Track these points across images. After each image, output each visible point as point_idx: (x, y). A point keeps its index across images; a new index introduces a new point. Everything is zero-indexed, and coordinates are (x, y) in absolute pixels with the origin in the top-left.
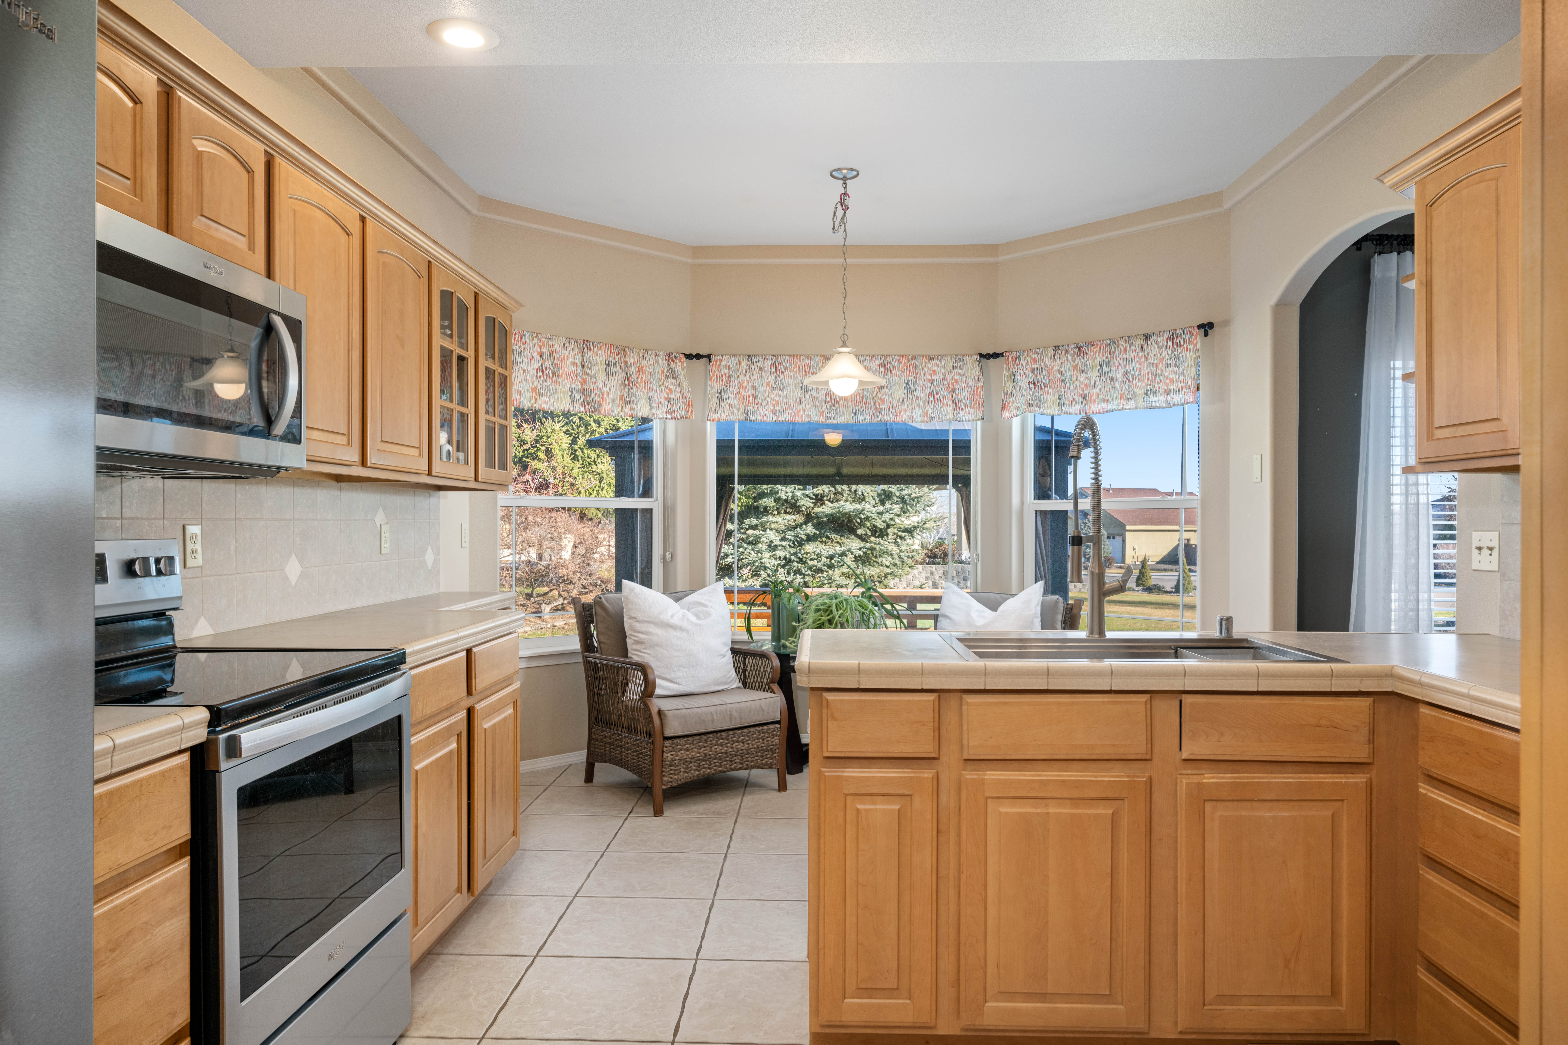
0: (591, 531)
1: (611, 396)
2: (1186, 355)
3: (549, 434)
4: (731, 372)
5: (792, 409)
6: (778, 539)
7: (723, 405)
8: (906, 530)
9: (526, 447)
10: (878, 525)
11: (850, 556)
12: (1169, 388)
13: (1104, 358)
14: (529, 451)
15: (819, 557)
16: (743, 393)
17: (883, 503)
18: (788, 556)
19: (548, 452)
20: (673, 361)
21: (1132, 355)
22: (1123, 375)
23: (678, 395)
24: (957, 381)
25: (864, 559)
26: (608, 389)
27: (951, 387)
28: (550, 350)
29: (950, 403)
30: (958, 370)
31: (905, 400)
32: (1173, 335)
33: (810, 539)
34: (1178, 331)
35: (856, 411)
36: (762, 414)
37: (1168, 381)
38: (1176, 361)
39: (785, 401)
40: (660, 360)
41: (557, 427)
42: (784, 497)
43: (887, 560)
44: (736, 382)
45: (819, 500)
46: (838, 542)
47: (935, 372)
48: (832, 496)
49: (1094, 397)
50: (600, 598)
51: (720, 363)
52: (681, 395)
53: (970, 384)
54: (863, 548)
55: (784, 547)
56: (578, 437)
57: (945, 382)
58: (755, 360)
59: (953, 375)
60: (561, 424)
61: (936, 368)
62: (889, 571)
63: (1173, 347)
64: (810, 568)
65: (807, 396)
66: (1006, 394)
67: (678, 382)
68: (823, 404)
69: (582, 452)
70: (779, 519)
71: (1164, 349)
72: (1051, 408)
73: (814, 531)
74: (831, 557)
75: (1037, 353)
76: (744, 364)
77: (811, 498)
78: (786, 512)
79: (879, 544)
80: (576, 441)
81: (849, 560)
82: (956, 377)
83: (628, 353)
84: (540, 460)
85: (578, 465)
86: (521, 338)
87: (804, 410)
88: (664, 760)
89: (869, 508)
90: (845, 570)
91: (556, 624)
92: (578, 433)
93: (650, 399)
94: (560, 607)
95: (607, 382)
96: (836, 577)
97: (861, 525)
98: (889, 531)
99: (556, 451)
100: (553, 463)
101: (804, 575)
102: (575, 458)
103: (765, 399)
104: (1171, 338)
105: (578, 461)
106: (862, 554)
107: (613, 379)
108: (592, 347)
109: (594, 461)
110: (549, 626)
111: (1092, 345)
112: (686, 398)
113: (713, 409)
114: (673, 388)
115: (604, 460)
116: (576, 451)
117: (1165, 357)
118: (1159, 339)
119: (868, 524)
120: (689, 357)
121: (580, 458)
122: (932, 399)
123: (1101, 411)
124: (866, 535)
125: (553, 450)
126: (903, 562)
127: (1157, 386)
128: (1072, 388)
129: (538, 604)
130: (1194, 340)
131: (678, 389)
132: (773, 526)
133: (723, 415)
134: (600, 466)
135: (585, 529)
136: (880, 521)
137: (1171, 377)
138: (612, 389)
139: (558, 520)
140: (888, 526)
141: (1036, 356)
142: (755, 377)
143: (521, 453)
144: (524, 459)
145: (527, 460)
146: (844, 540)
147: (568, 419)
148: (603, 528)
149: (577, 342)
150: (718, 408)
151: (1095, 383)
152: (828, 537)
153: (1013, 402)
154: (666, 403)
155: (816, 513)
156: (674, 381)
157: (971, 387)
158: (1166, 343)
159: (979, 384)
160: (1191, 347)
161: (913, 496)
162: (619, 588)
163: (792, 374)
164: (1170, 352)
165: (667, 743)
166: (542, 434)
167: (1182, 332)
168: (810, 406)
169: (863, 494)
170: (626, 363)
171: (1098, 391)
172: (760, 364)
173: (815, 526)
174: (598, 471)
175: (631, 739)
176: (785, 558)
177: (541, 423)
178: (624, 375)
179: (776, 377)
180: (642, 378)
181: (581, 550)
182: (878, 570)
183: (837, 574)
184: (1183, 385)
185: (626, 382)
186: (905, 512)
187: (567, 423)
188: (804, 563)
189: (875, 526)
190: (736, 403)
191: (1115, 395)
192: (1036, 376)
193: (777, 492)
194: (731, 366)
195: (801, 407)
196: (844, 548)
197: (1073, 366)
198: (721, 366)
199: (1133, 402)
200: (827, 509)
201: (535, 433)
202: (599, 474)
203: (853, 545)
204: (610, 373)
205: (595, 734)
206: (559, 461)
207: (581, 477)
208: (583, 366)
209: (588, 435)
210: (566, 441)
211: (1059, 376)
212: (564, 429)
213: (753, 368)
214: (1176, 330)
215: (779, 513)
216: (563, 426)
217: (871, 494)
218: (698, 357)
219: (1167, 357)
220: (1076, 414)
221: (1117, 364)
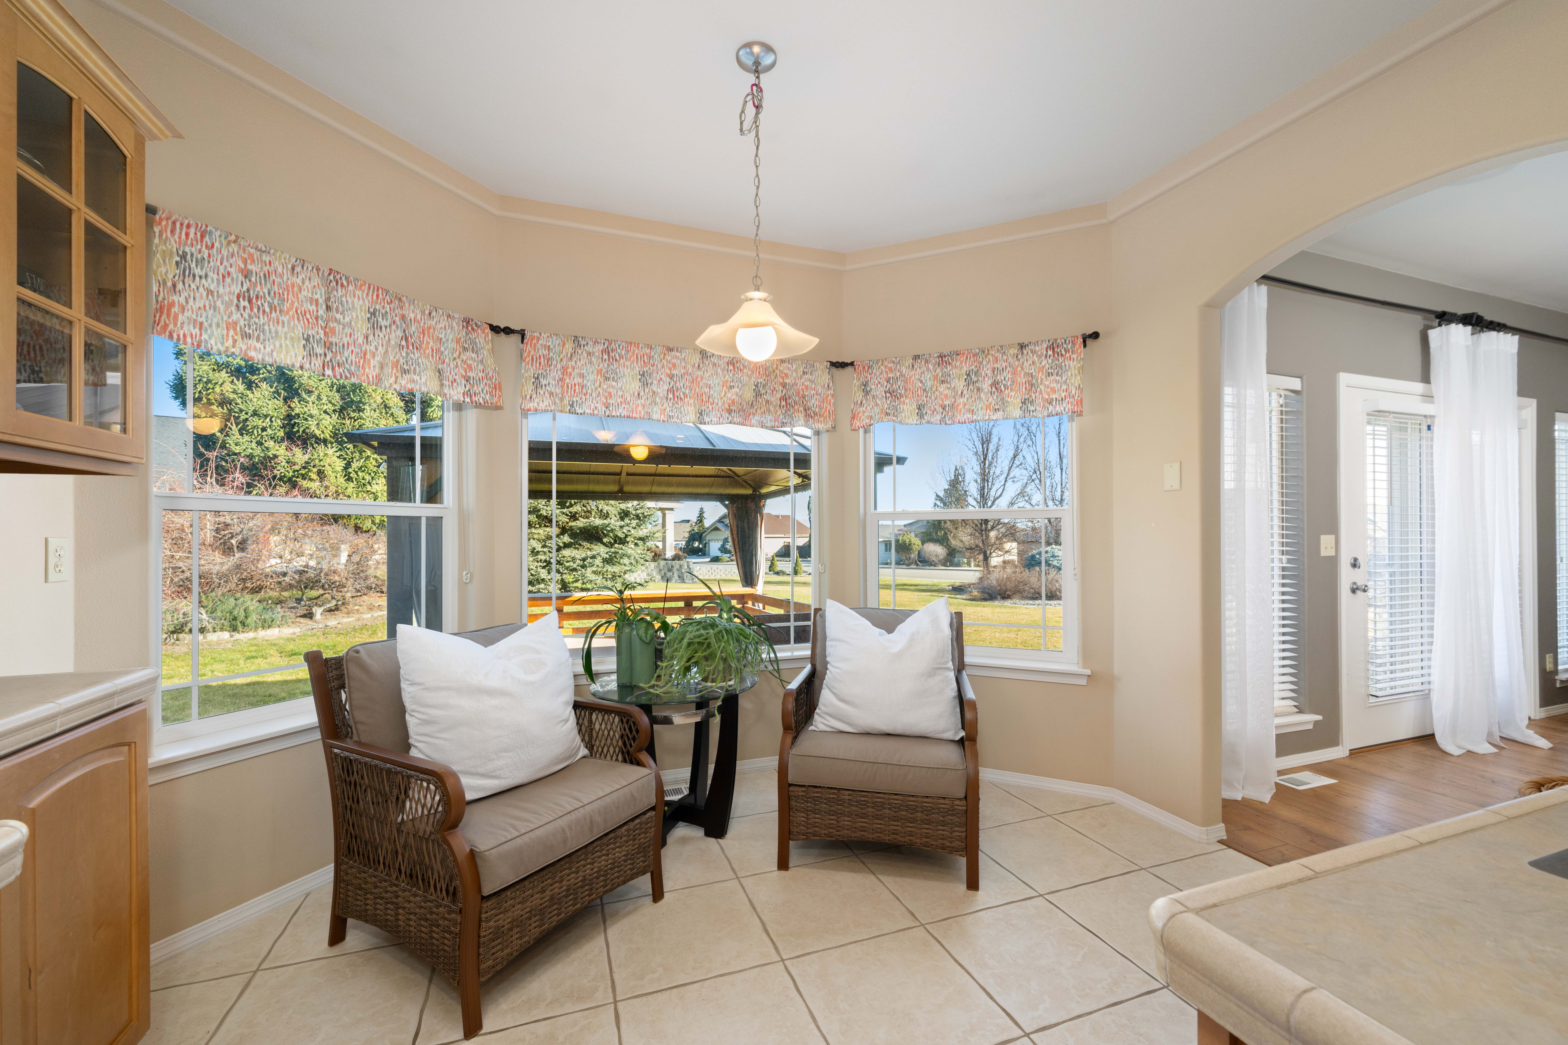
0: (366, 542)
1: (378, 358)
2: (1069, 364)
3: (321, 458)
4: (551, 355)
5: (629, 403)
6: (540, 546)
7: (542, 393)
8: (640, 539)
9: (297, 467)
10: (619, 535)
11: (599, 558)
12: (1051, 397)
13: (973, 367)
14: (300, 472)
15: (574, 559)
16: (567, 380)
17: (622, 519)
18: (548, 559)
19: (321, 474)
20: (473, 329)
21: (1004, 365)
22: (991, 386)
23: (480, 375)
24: (807, 387)
25: (608, 561)
26: (373, 348)
27: (801, 393)
28: (265, 269)
29: (802, 409)
30: (808, 376)
31: (754, 403)
32: (1053, 344)
33: (567, 546)
34: (1059, 341)
35: (702, 411)
36: (592, 407)
37: (1049, 390)
38: (1058, 370)
39: (620, 393)
40: (454, 324)
41: (330, 451)
42: (545, 514)
43: (626, 561)
44: (559, 366)
45: (574, 517)
46: (588, 548)
47: (786, 375)
48: (583, 514)
49: (961, 407)
50: (357, 652)
51: (538, 341)
52: (484, 375)
53: (820, 391)
54: (610, 552)
55: (545, 553)
56: (352, 461)
57: (795, 387)
58: (582, 343)
59: (803, 380)
60: (335, 449)
61: (787, 371)
62: (627, 568)
63: (1054, 356)
64: (567, 568)
65: (647, 390)
66: (856, 403)
67: (480, 358)
68: (665, 401)
69: (357, 474)
70: (541, 531)
71: (1043, 358)
72: (909, 418)
73: (569, 540)
74: (584, 560)
75: (893, 362)
76: (569, 346)
77: (567, 515)
78: (545, 526)
79: (621, 549)
80: (350, 465)
81: (598, 561)
82: (806, 383)
83: (407, 305)
84: (311, 480)
85: (352, 485)
86: (202, 237)
87: (644, 406)
88: (482, 934)
89: (614, 522)
90: (594, 569)
91: (329, 624)
92: (352, 458)
93: (439, 373)
94: (333, 608)
95: (371, 338)
96: (588, 575)
97: (605, 535)
98: (628, 539)
99: (328, 470)
100: (326, 483)
101: (562, 574)
102: (349, 479)
103: (596, 389)
104: (1052, 347)
105: (353, 482)
106: (608, 557)
107: (381, 335)
108: (345, 283)
109: (369, 483)
110: (320, 626)
111: (958, 355)
112: (491, 379)
113: (528, 397)
114: (474, 365)
115: (379, 482)
116: (350, 473)
117: (1045, 366)
118: (1037, 349)
119: (611, 535)
120: (495, 329)
121: (354, 479)
122: (783, 403)
123: (967, 421)
124: (610, 542)
125: (326, 472)
126: (637, 562)
127: (1033, 395)
128: (933, 398)
129: (309, 607)
130: (1078, 350)
131: (481, 367)
132: (536, 536)
133: (541, 404)
134: (375, 486)
135: (360, 540)
136: (620, 532)
137: (1052, 386)
138: (380, 348)
139: (331, 533)
140: (627, 536)
141: (892, 365)
142: (583, 362)
143: (291, 474)
144: (294, 479)
145: (298, 480)
146: (593, 546)
147: (342, 445)
148: (378, 539)
149: (318, 269)
150: (534, 396)
151: (962, 393)
152: (580, 545)
153: (864, 412)
154: (463, 382)
155: (571, 526)
156: (474, 355)
157: (820, 394)
158: (1045, 353)
159: (829, 392)
160: (1075, 356)
161: (646, 514)
162: (392, 633)
163: (628, 363)
164: (1050, 361)
165: (486, 905)
166: (314, 457)
167: (1063, 341)
168: (649, 402)
169: (607, 513)
170: (403, 317)
171: (965, 400)
172: (589, 348)
173: (571, 536)
174: (373, 491)
175: (415, 895)
176: (545, 561)
177: (313, 448)
178: (400, 333)
179: (608, 365)
180: (428, 343)
181: (356, 558)
182: (619, 568)
183: (589, 572)
184: (1067, 394)
185: (404, 343)
186: (639, 526)
187: (340, 450)
188: (562, 564)
189: (617, 536)
190: (558, 391)
191: (980, 406)
192: (892, 385)
193: (539, 510)
194: (552, 347)
195: (639, 402)
196: (595, 553)
197: (934, 376)
198: (538, 346)
199: (1001, 413)
200: (581, 523)
201: (307, 457)
202: (374, 494)
203: (601, 550)
204: (375, 327)
205: (347, 874)
206: (332, 481)
207: (355, 495)
208: (328, 308)
209: (362, 461)
210: (339, 465)
211: (921, 385)
212: (338, 454)
213: (580, 352)
214: (1056, 340)
215: (540, 526)
216: (336, 452)
217: (614, 512)
218: (508, 331)
219: (1047, 366)
220: (936, 424)
221: (983, 374)
